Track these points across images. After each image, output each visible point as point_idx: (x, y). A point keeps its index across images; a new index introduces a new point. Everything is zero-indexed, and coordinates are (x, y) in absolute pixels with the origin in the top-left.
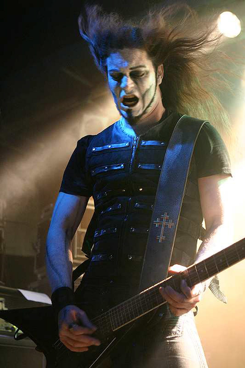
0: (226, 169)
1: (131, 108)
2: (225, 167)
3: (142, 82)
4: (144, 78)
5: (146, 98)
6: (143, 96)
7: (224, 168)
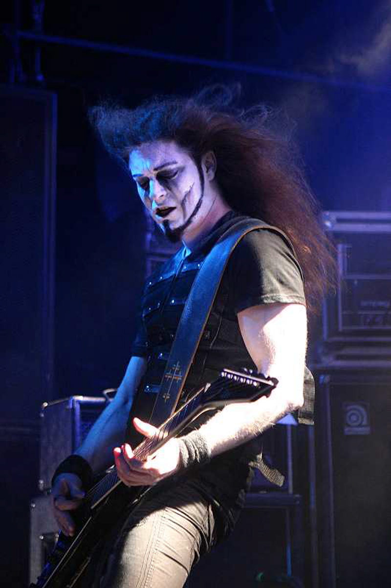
0: (267, 297)
1: (166, 218)
2: (265, 294)
3: (175, 184)
4: (178, 178)
5: (187, 204)
6: (183, 203)
7: (263, 296)
